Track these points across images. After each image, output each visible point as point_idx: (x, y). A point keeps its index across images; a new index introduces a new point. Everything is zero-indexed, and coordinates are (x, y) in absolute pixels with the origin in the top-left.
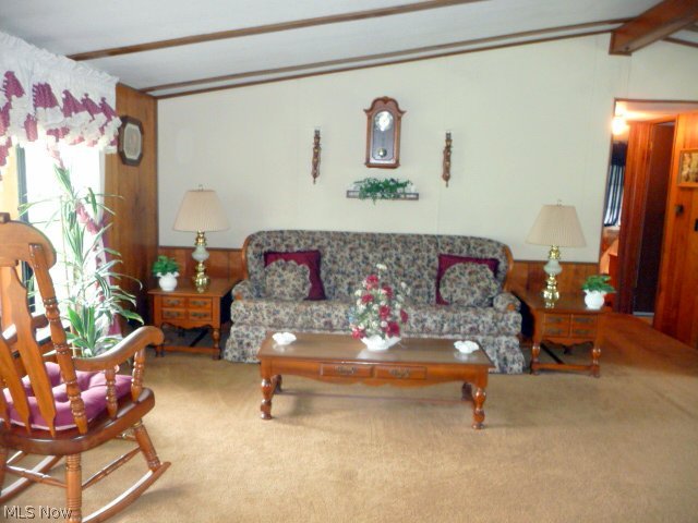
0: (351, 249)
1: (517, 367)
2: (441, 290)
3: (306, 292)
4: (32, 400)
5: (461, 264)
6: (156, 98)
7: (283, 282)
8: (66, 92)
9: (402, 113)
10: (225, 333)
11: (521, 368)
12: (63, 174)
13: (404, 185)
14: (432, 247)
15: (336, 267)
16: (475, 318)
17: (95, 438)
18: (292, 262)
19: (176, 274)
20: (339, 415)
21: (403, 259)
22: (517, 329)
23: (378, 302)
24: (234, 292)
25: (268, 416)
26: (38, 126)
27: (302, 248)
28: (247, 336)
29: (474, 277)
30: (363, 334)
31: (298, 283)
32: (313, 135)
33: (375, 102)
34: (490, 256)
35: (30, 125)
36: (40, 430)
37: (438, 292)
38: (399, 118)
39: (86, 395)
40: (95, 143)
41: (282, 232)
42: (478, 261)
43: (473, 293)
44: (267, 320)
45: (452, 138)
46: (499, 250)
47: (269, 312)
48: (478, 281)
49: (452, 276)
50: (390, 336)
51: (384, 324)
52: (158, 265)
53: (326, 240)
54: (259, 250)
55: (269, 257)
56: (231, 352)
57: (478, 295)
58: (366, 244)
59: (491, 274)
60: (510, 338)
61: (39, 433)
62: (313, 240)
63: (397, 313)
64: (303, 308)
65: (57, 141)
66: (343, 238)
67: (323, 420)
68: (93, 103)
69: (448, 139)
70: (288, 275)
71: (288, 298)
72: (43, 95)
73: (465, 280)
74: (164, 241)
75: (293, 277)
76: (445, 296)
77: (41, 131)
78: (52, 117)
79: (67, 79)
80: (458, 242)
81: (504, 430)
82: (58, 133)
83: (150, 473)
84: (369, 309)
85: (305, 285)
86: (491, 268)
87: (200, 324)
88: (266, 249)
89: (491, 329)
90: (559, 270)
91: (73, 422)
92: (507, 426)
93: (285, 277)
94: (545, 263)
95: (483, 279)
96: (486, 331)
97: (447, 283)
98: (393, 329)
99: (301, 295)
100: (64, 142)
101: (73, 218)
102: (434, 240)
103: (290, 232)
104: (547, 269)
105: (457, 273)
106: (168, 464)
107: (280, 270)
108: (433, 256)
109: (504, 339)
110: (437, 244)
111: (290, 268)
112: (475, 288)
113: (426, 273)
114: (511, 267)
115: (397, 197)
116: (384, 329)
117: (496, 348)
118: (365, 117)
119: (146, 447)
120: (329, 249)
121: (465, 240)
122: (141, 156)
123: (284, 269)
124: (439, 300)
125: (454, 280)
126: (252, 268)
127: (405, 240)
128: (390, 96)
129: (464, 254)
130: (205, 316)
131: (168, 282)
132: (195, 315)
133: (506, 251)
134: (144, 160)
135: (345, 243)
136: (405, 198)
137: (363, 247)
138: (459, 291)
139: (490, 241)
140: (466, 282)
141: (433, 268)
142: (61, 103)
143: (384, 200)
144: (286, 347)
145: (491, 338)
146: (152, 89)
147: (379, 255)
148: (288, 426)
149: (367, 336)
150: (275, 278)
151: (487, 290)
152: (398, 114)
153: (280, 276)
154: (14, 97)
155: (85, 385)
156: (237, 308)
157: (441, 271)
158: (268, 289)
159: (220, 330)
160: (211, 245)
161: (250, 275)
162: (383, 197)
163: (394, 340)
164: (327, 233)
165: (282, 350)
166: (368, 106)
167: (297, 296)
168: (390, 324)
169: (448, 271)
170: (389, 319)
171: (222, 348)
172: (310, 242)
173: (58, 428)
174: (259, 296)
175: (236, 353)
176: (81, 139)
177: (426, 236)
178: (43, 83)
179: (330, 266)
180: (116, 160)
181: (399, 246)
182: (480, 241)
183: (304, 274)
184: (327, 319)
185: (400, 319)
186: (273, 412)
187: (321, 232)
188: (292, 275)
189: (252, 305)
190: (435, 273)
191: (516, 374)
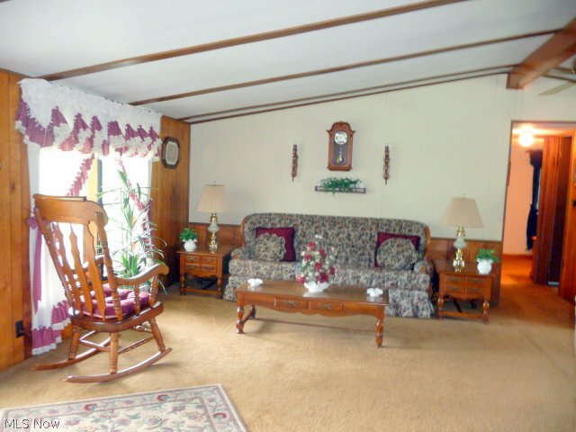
0: (317, 227)
1: (426, 313)
2: (378, 258)
3: (282, 256)
4: (95, 301)
5: (393, 239)
6: (190, 124)
7: (267, 249)
8: (128, 126)
9: (354, 132)
10: (225, 281)
11: (429, 314)
12: (123, 175)
13: (355, 182)
14: (374, 227)
15: (305, 240)
16: (395, 276)
17: (126, 324)
18: (274, 235)
19: (195, 240)
20: (288, 335)
21: (352, 234)
22: (426, 286)
23: (314, 260)
24: (232, 254)
25: (241, 332)
26: (110, 147)
27: (283, 225)
28: (239, 283)
29: (400, 249)
30: (303, 280)
31: (277, 250)
32: (292, 148)
33: (334, 125)
34: (414, 234)
35: (105, 146)
36: (98, 318)
37: (376, 259)
38: (351, 136)
39: (123, 302)
40: (145, 155)
41: (270, 214)
42: (405, 237)
43: (399, 260)
44: (252, 273)
45: (390, 149)
46: (422, 230)
47: (253, 268)
48: (403, 251)
49: (386, 248)
50: (322, 282)
51: (317, 274)
52: (183, 234)
53: (300, 221)
54: (252, 226)
55: (259, 231)
56: (228, 294)
57: (403, 261)
58: (327, 224)
59: (413, 247)
60: (421, 292)
61: (98, 319)
62: (291, 221)
63: (326, 267)
64: (276, 265)
65: (121, 155)
66: (312, 220)
67: (276, 337)
68: (144, 131)
69: (387, 150)
70: (271, 244)
71: (269, 259)
72: (114, 128)
73: (394, 250)
74: (191, 220)
75: (274, 245)
76: (379, 262)
77: (112, 149)
78: (118, 141)
79: (128, 118)
80: (393, 224)
81: (395, 350)
82: (121, 151)
83: (159, 353)
84: (308, 264)
85: (281, 250)
86: (412, 242)
87: (209, 274)
88: (258, 225)
89: (406, 285)
90: (464, 245)
91: (115, 314)
92: (400, 348)
93: (268, 245)
94: (455, 240)
95: (407, 250)
96: (403, 286)
97: (382, 252)
98: (323, 278)
99: (278, 258)
100: (125, 155)
101: (126, 201)
102: (377, 222)
103: (276, 214)
104: (456, 244)
105: (389, 245)
106: (170, 350)
107: (265, 240)
108: (374, 233)
109: (416, 292)
110: (378, 225)
111: (271, 239)
112: (401, 256)
113: (368, 245)
114: (429, 242)
115: (350, 191)
116: (317, 278)
117: (411, 299)
118: (327, 135)
119: (157, 337)
120: (301, 227)
121: (399, 222)
122: (178, 162)
123: (268, 240)
124: (376, 265)
125: (387, 251)
126: (247, 239)
127: (355, 222)
128: (344, 121)
129: (397, 232)
130: (213, 268)
131: (190, 246)
132: (206, 268)
133: (426, 230)
134: (179, 165)
135: (313, 223)
136: (356, 192)
137: (325, 226)
138: (389, 259)
139: (417, 223)
140: (395, 252)
141: (373, 242)
142: (124, 132)
143: (341, 194)
144: (256, 287)
145: (407, 292)
146: (187, 118)
147: (336, 232)
148: (252, 338)
149: (307, 282)
150: (262, 245)
151: (410, 258)
152: (351, 134)
153: (265, 244)
154: (96, 131)
155: (124, 297)
156: (233, 264)
157: (379, 244)
158: (256, 253)
159: (222, 279)
160: (221, 222)
161: (246, 243)
162: (340, 191)
163: (325, 285)
164: (301, 216)
165: (253, 290)
166: (330, 128)
167: (275, 258)
168: (321, 274)
169: (383, 244)
170: (321, 271)
171: (223, 291)
172: (288, 222)
173: (107, 317)
174: (250, 258)
175: (231, 295)
176: (136, 153)
177: (371, 219)
178: (113, 120)
179: (301, 238)
180: (160, 165)
181: (350, 226)
182: (410, 224)
183: (281, 243)
184: (292, 274)
185: (329, 272)
186: (245, 329)
187: (297, 215)
188: (273, 244)
189: (242, 262)
190: (375, 245)
191: (425, 319)
